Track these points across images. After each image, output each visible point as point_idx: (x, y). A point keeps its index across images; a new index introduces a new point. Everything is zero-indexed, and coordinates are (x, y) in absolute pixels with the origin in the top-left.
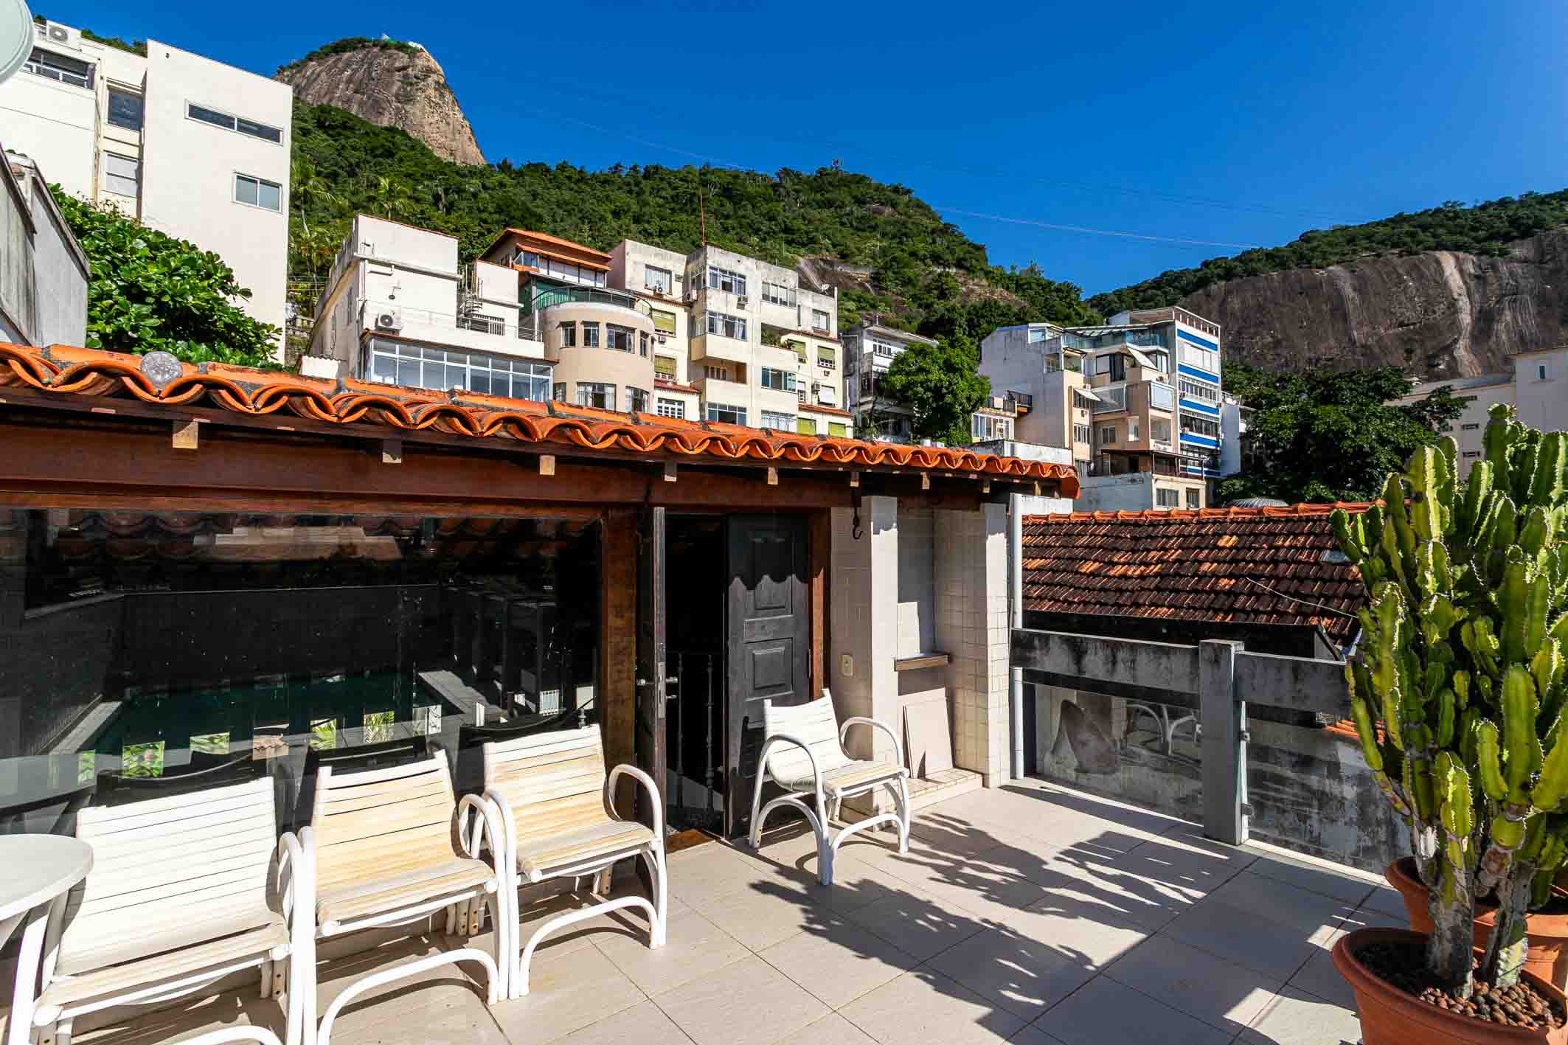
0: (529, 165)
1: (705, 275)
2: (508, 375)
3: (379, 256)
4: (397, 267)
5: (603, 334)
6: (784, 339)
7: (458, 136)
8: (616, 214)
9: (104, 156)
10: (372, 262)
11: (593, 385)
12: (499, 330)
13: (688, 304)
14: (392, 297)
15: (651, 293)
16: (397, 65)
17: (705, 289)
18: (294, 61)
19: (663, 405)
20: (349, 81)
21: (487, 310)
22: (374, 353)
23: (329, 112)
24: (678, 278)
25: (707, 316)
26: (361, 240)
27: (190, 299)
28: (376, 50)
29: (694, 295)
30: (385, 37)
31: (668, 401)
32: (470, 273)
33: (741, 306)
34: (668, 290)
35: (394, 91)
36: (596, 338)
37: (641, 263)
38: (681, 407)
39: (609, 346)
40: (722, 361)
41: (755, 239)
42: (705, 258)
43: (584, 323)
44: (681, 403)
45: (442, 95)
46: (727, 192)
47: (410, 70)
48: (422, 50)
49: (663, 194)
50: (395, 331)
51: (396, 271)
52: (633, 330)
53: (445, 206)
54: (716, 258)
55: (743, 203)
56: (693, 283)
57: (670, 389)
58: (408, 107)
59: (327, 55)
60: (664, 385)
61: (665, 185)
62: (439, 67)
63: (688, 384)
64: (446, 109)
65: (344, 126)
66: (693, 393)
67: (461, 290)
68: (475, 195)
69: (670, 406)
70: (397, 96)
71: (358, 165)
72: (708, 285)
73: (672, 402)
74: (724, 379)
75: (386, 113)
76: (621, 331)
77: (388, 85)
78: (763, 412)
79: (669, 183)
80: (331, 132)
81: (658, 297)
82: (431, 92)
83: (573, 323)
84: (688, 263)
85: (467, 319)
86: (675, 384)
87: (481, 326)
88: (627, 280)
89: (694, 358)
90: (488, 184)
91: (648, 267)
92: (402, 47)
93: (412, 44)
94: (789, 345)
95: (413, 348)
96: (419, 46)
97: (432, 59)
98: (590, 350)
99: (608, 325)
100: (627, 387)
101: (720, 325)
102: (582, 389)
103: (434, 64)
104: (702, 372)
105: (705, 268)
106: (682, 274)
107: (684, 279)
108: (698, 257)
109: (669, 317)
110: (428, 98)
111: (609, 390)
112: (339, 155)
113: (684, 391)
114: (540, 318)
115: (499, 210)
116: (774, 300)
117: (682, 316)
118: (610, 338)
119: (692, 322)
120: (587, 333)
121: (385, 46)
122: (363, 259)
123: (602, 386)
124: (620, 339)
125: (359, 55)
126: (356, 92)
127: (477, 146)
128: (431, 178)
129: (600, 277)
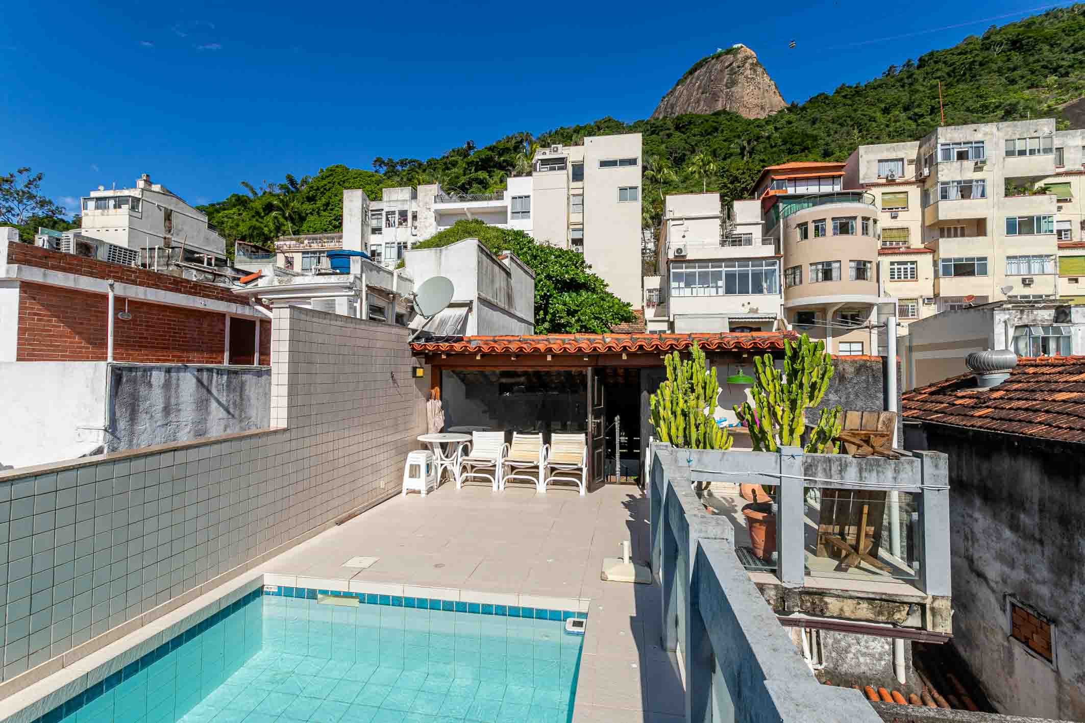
0: (810, 101)
1: (936, 152)
2: (748, 271)
3: (677, 215)
4: (686, 219)
5: (829, 226)
6: (1038, 185)
7: (766, 94)
8: (886, 111)
9: (571, 197)
10: (673, 220)
11: (822, 263)
12: (749, 242)
13: (921, 181)
14: (684, 237)
15: (884, 181)
16: (726, 64)
17: (937, 164)
18: (670, 90)
19: (896, 266)
20: (699, 87)
21: (739, 230)
22: (672, 271)
23: (682, 119)
24: (911, 162)
25: (939, 186)
26: (667, 209)
27: (566, 276)
28: (713, 61)
29: (926, 172)
30: (719, 50)
31: (899, 263)
32: (729, 210)
33: (978, 168)
34: (900, 174)
35: (724, 83)
36: (824, 230)
37: (875, 161)
38: (914, 266)
39: (834, 234)
40: (958, 221)
41: (1052, 79)
42: (937, 138)
43: (814, 221)
44: (912, 263)
45: (755, 71)
46: (1016, 44)
47: (734, 65)
48: (742, 47)
49: (939, 74)
50: (685, 256)
51: (686, 222)
52: (855, 218)
53: (748, 152)
54: (946, 135)
55: (1038, 47)
56: (926, 163)
57: (903, 253)
58: (733, 89)
59: (686, 78)
60: (896, 251)
61: (941, 65)
62: (753, 53)
63: (922, 246)
64: (758, 79)
65: (690, 123)
66: (925, 253)
67: (724, 222)
68: (769, 138)
69: (902, 267)
70: (726, 85)
71: (696, 145)
72: (939, 160)
73: (905, 263)
74: (963, 235)
75: (721, 99)
76: (844, 221)
77: (721, 80)
78: (1008, 258)
79: (945, 63)
80: (683, 130)
81: (891, 182)
82: (748, 72)
83: (806, 223)
84: (920, 147)
85: (729, 239)
86: (908, 248)
87: (737, 241)
88: (861, 176)
89: (927, 224)
90: (778, 126)
91: (880, 161)
92: (728, 52)
93: (736, 46)
94: (1043, 191)
95: (691, 264)
96: (740, 45)
97: (748, 49)
98: (820, 239)
99: (833, 219)
100: (851, 261)
101: (953, 192)
102: (813, 267)
103: (750, 52)
104: (937, 232)
105: (936, 148)
106: (914, 157)
107: (918, 163)
108: (929, 140)
109: (902, 196)
110: (747, 77)
111: (835, 266)
112: (686, 143)
113: (918, 252)
114: (784, 224)
115: (785, 142)
116: (1022, 153)
117: (915, 193)
118: (835, 228)
119: (925, 196)
120: (817, 228)
121: (718, 56)
122: (669, 220)
123: (829, 264)
124: (844, 227)
125: (703, 70)
126: (703, 93)
127: (780, 96)
128: (739, 137)
129: (836, 181)
